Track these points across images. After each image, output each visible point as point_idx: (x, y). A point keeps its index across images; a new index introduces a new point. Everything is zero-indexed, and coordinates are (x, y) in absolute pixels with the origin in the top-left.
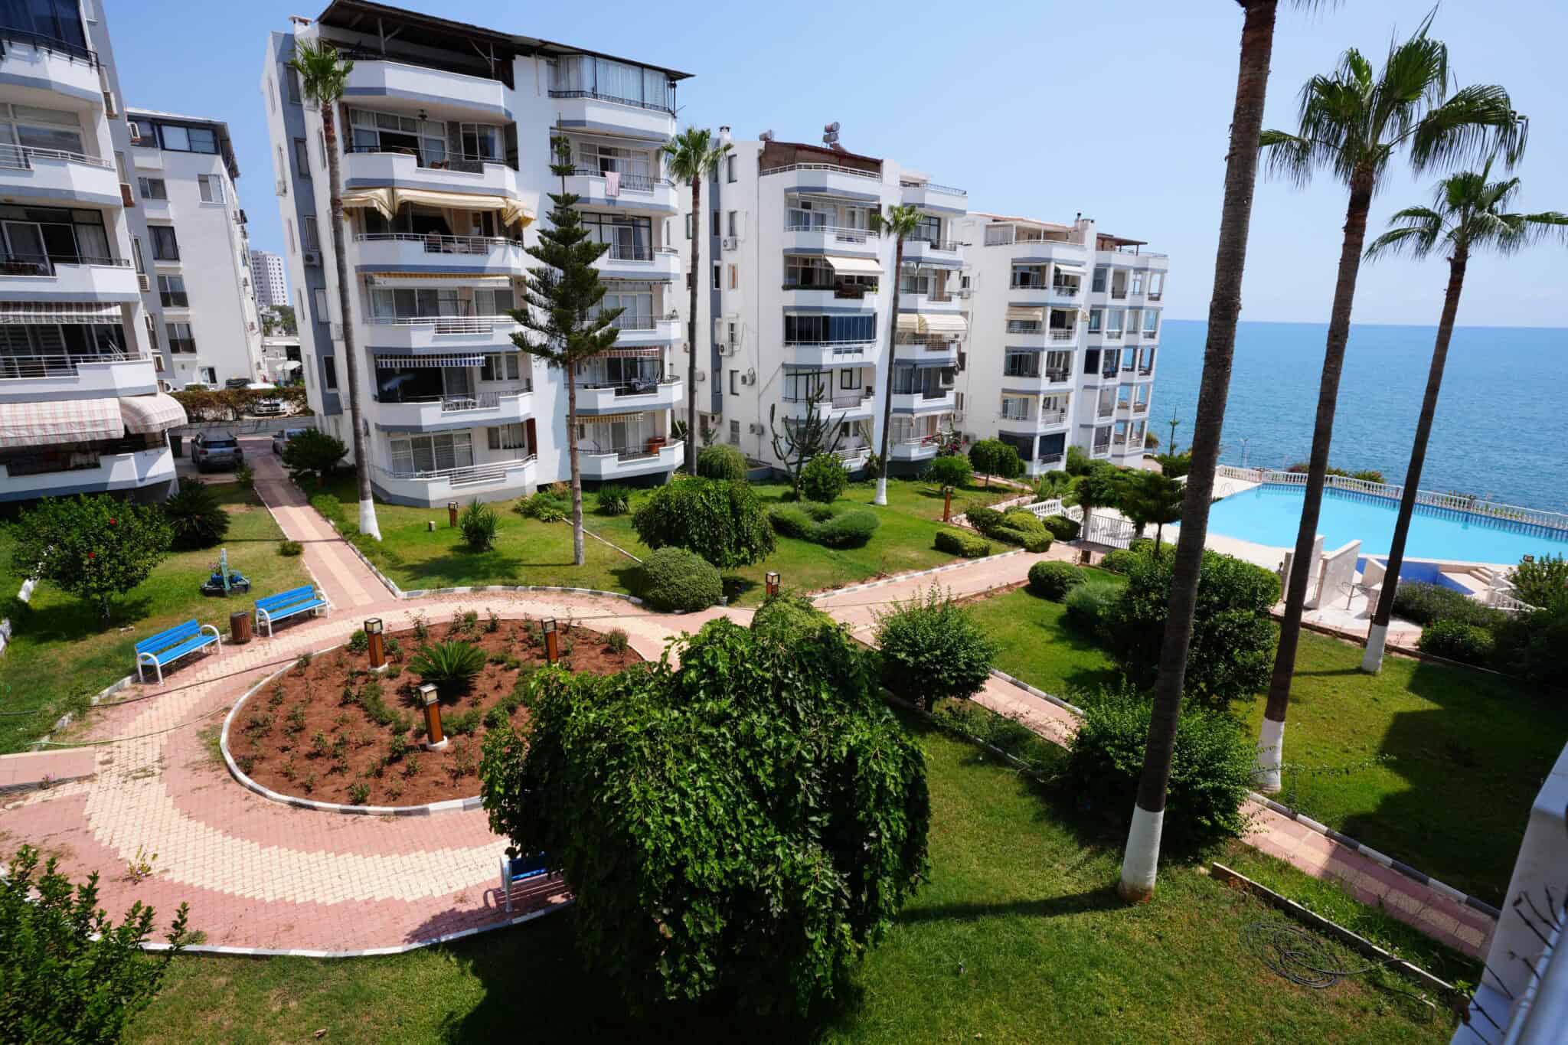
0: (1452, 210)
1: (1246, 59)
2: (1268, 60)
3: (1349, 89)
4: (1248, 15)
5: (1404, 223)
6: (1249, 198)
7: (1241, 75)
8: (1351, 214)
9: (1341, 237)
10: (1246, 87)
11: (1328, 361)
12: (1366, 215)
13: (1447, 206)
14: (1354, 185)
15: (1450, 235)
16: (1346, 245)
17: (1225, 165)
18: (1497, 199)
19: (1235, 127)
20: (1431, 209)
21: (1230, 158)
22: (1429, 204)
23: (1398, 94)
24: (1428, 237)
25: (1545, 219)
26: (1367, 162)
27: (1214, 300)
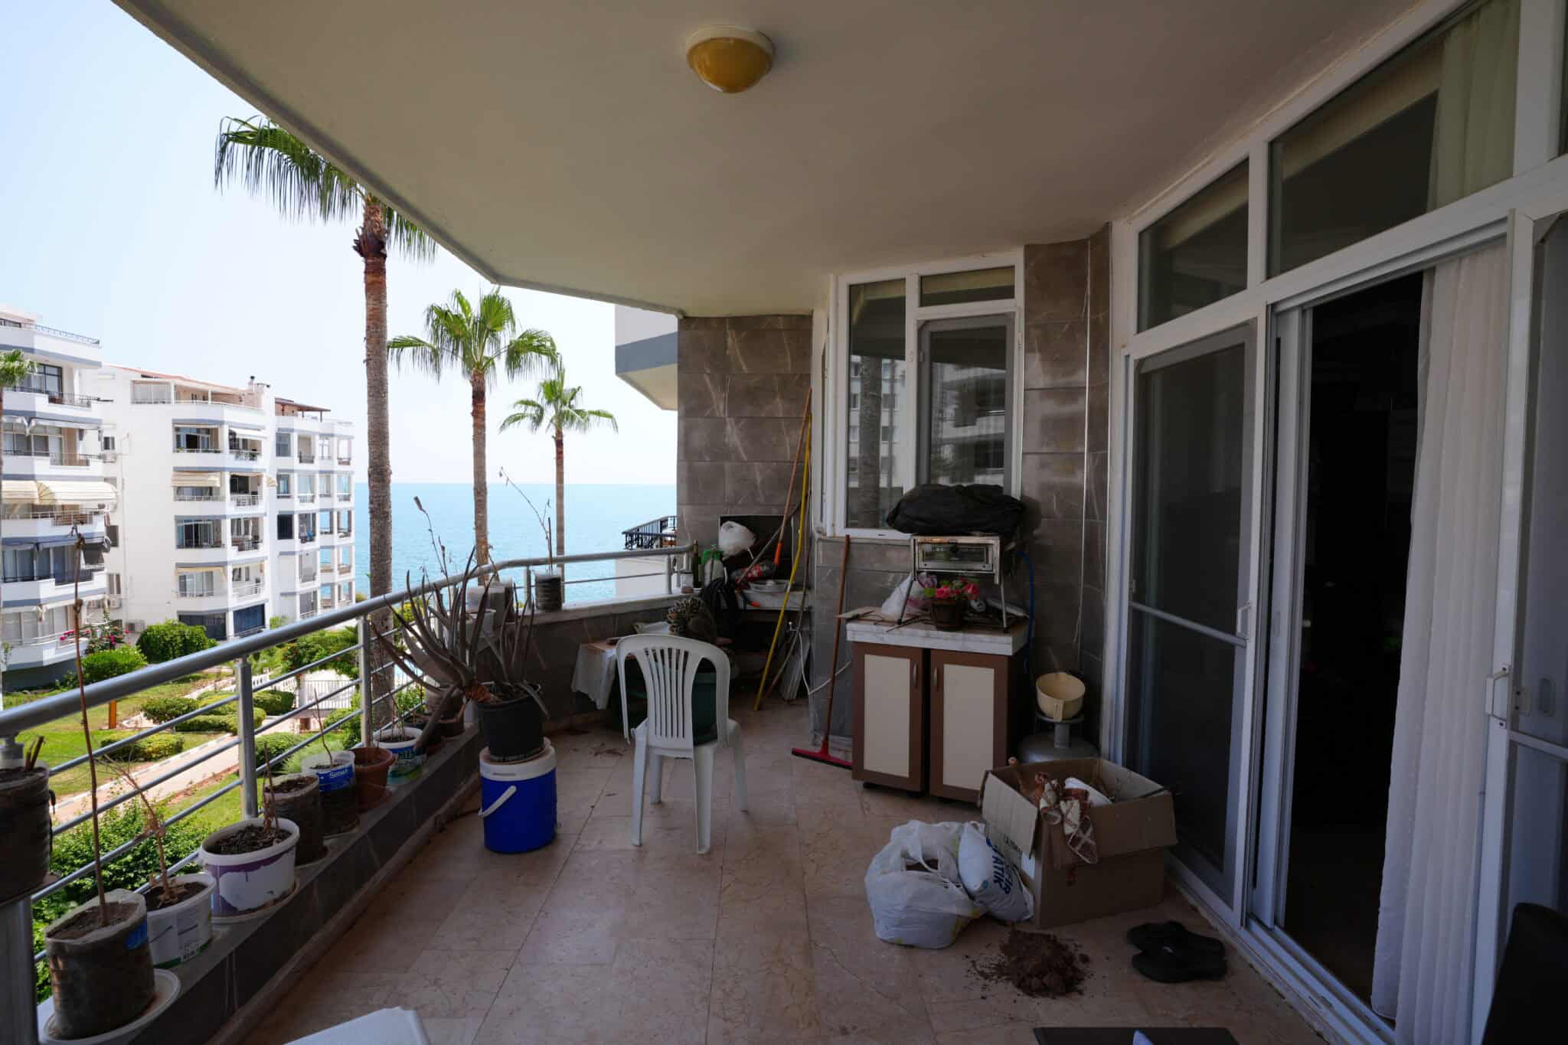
0: (549, 402)
1: (369, 294)
2: (385, 297)
3: (457, 317)
4: (367, 264)
5: (521, 409)
6: (386, 392)
7: (367, 304)
8: (474, 404)
9: (471, 420)
10: (371, 313)
11: (477, 511)
12: (484, 406)
13: (545, 401)
14: (473, 383)
15: (551, 421)
16: (475, 425)
17: (364, 367)
18: (572, 399)
19: (368, 339)
20: (535, 400)
21: (367, 361)
22: (532, 397)
23: (489, 326)
24: (538, 420)
25: (598, 413)
26: (478, 368)
27: (370, 467)
